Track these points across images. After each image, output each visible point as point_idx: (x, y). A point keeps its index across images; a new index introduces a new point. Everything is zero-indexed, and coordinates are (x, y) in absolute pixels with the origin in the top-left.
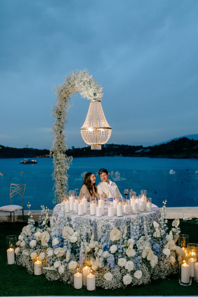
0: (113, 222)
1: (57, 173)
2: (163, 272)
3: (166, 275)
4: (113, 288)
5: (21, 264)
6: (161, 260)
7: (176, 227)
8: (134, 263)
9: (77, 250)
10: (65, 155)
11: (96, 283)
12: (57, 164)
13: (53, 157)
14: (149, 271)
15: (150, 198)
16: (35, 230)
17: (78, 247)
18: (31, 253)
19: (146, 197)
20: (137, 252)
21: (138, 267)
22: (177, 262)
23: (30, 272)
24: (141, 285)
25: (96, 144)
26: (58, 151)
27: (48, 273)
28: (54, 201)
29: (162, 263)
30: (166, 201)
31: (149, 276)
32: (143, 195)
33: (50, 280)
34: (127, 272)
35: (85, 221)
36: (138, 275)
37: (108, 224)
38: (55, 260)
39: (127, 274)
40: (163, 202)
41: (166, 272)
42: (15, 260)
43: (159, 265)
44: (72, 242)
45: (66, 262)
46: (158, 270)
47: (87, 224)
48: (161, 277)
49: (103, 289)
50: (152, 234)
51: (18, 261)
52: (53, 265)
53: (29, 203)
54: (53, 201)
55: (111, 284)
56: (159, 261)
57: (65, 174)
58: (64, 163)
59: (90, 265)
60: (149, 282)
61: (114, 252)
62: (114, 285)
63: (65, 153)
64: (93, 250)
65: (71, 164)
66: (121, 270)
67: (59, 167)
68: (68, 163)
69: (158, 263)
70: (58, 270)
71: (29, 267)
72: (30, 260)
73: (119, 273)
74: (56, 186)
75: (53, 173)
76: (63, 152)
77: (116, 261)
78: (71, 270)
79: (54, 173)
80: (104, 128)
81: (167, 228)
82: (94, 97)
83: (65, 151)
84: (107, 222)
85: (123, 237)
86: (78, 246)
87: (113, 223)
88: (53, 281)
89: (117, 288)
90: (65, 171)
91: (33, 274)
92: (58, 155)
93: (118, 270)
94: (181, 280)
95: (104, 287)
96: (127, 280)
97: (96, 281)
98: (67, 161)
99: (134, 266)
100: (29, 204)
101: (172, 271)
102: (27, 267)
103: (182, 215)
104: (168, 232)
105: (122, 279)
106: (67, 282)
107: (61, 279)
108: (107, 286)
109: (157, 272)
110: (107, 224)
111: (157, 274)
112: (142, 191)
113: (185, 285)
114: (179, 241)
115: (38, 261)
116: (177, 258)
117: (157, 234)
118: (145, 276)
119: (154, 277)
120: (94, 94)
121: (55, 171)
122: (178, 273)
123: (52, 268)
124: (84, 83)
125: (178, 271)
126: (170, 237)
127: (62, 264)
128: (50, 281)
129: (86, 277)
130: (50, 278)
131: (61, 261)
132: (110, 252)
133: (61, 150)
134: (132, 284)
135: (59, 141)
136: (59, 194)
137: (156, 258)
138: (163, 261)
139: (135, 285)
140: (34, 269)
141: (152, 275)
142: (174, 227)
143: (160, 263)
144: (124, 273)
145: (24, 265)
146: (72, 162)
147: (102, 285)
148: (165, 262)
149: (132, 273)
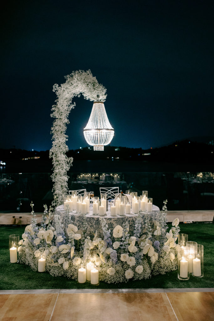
0: (116, 220)
1: (56, 174)
2: (163, 268)
3: (166, 271)
4: (115, 282)
5: (24, 263)
6: (161, 257)
7: (176, 226)
8: (136, 259)
9: (81, 247)
10: (65, 156)
11: (99, 278)
12: (57, 165)
13: (53, 158)
14: (150, 267)
15: (152, 199)
16: (38, 229)
17: (82, 245)
18: (34, 251)
19: (147, 198)
20: (139, 249)
21: (139, 263)
22: (176, 260)
23: (34, 269)
24: (142, 279)
25: (99, 146)
26: (58, 151)
27: (52, 270)
28: (54, 203)
29: (162, 260)
30: (167, 201)
31: (149, 271)
32: (145, 196)
33: (54, 275)
34: (129, 267)
35: (88, 220)
36: (140, 269)
37: (111, 222)
38: (59, 256)
39: (129, 269)
40: (164, 202)
41: (166, 268)
42: (18, 259)
43: (158, 261)
44: (76, 239)
45: (70, 259)
46: (158, 266)
47: (90, 223)
48: (161, 272)
49: (107, 283)
50: (153, 233)
51: (21, 260)
52: (57, 261)
53: (32, 202)
54: (52, 202)
55: (114, 278)
56: (159, 257)
57: (64, 175)
58: (64, 165)
59: (93, 261)
60: (149, 277)
61: (117, 248)
62: (117, 280)
63: (66, 154)
64: (96, 248)
65: (71, 165)
66: (123, 265)
67: (59, 168)
68: (68, 164)
69: (158, 259)
70: (62, 266)
71: (32, 264)
72: (34, 258)
73: (121, 268)
74: (56, 187)
75: (52, 174)
76: (64, 153)
77: (119, 257)
78: (75, 266)
79: (54, 174)
80: (108, 129)
81: (167, 227)
82: (97, 99)
83: (65, 152)
84: (110, 221)
85: (126, 235)
86: (82, 243)
87: (115, 222)
88: (58, 276)
89: (119, 282)
90: (65, 172)
91: (37, 272)
92: (58, 156)
93: (120, 265)
94: (179, 275)
95: (107, 282)
96: (129, 274)
97: (99, 275)
98: (67, 162)
99: (136, 261)
100: (32, 204)
101: (172, 268)
102: (31, 264)
103: (183, 218)
104: (168, 231)
105: (124, 274)
106: (71, 277)
107: (65, 275)
108: (110, 281)
109: (157, 268)
110: (109, 222)
111: (157, 270)
112: (143, 192)
113: (183, 280)
114: (179, 240)
115: (42, 258)
116: (176, 256)
117: (157, 233)
118: (146, 272)
119: (154, 272)
120: (97, 96)
121: (55, 173)
122: (177, 269)
123: (56, 264)
124: (88, 85)
125: (177, 268)
126: (170, 235)
127: (66, 260)
128: (54, 277)
129: (90, 272)
130: (55, 275)
131: (65, 257)
132: (113, 248)
133: (61, 150)
134: (133, 278)
135: (59, 142)
136: (59, 196)
137: (157, 254)
138: (163, 258)
139: (137, 280)
140: (38, 267)
141: (152, 271)
142: (174, 226)
143: (160, 260)
144: (126, 268)
145: (27, 263)
146: (72, 163)
147: (105, 280)
148: (165, 259)
149: (134, 268)
